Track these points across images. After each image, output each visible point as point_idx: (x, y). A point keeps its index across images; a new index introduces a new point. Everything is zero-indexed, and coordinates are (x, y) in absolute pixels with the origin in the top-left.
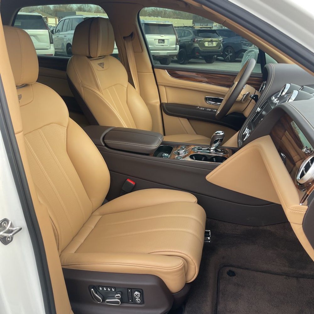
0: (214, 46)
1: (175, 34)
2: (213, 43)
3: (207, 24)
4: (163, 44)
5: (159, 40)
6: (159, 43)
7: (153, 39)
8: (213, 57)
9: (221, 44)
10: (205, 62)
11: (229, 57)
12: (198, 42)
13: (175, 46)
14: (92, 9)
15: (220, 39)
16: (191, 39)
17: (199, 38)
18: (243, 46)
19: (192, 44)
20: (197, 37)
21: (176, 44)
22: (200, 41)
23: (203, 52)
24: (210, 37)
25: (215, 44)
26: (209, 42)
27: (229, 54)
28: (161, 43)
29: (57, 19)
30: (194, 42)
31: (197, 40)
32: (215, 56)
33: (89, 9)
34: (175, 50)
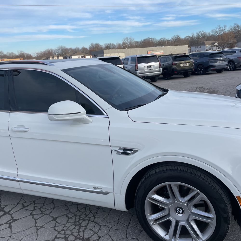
0: (187, 65)
1: (158, 61)
2: (186, 64)
3: (201, 47)
4: (150, 69)
5: (147, 66)
6: (147, 68)
7: (143, 66)
8: (189, 73)
9: (193, 64)
10: (184, 77)
11: (201, 71)
12: (175, 64)
13: (159, 69)
14: (115, 47)
15: (192, 61)
16: (171, 63)
17: (176, 62)
18: (210, 63)
19: (171, 66)
20: (175, 61)
21: (160, 68)
22: (176, 63)
23: (180, 71)
24: (184, 60)
25: (188, 64)
26: (183, 63)
27: (201, 69)
28: (149, 68)
29: (92, 56)
30: (172, 64)
31: (175, 63)
32: (190, 72)
33: (113, 47)
34: (160, 71)
